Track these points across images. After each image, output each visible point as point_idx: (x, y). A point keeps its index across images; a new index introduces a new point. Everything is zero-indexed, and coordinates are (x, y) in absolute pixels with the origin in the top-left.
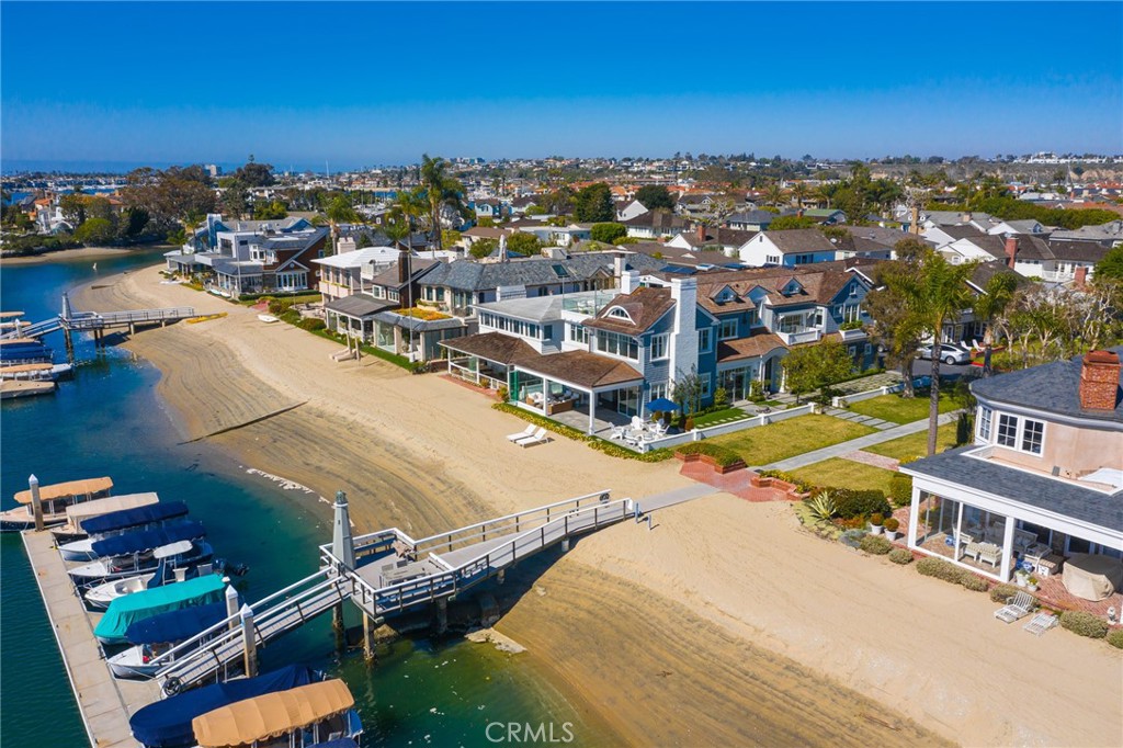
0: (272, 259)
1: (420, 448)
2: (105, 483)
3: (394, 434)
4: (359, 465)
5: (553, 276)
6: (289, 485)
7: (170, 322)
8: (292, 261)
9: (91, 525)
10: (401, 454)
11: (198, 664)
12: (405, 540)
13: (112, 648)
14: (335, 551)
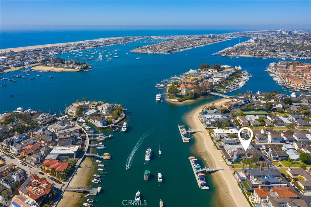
0: (210, 123)
1: (214, 159)
2: (194, 157)
3: (213, 157)
4: (210, 160)
5: (233, 143)
6: (205, 159)
7: (199, 132)
8: (212, 124)
9: (194, 161)
10: (213, 159)
11: (199, 171)
12: (209, 168)
13: (195, 169)
14: (205, 167)
